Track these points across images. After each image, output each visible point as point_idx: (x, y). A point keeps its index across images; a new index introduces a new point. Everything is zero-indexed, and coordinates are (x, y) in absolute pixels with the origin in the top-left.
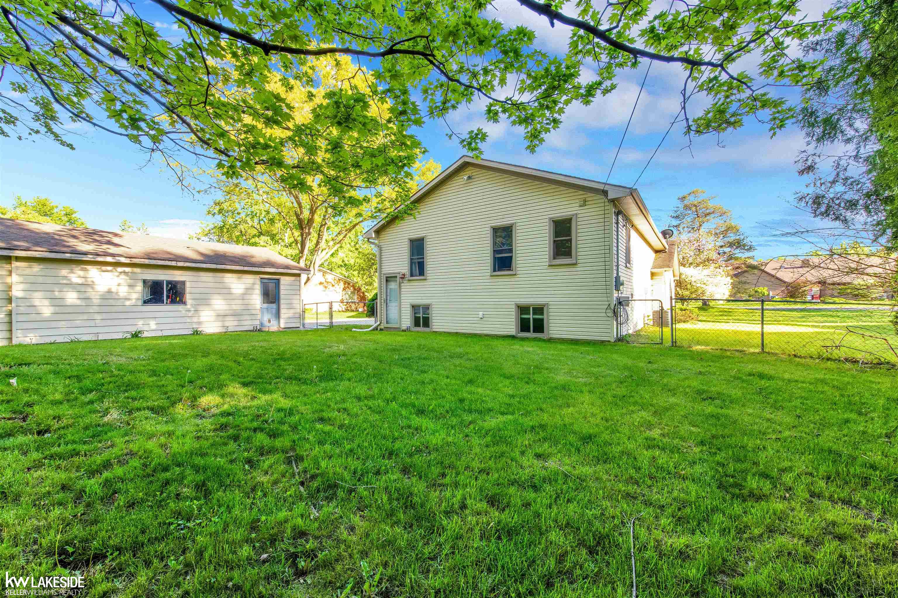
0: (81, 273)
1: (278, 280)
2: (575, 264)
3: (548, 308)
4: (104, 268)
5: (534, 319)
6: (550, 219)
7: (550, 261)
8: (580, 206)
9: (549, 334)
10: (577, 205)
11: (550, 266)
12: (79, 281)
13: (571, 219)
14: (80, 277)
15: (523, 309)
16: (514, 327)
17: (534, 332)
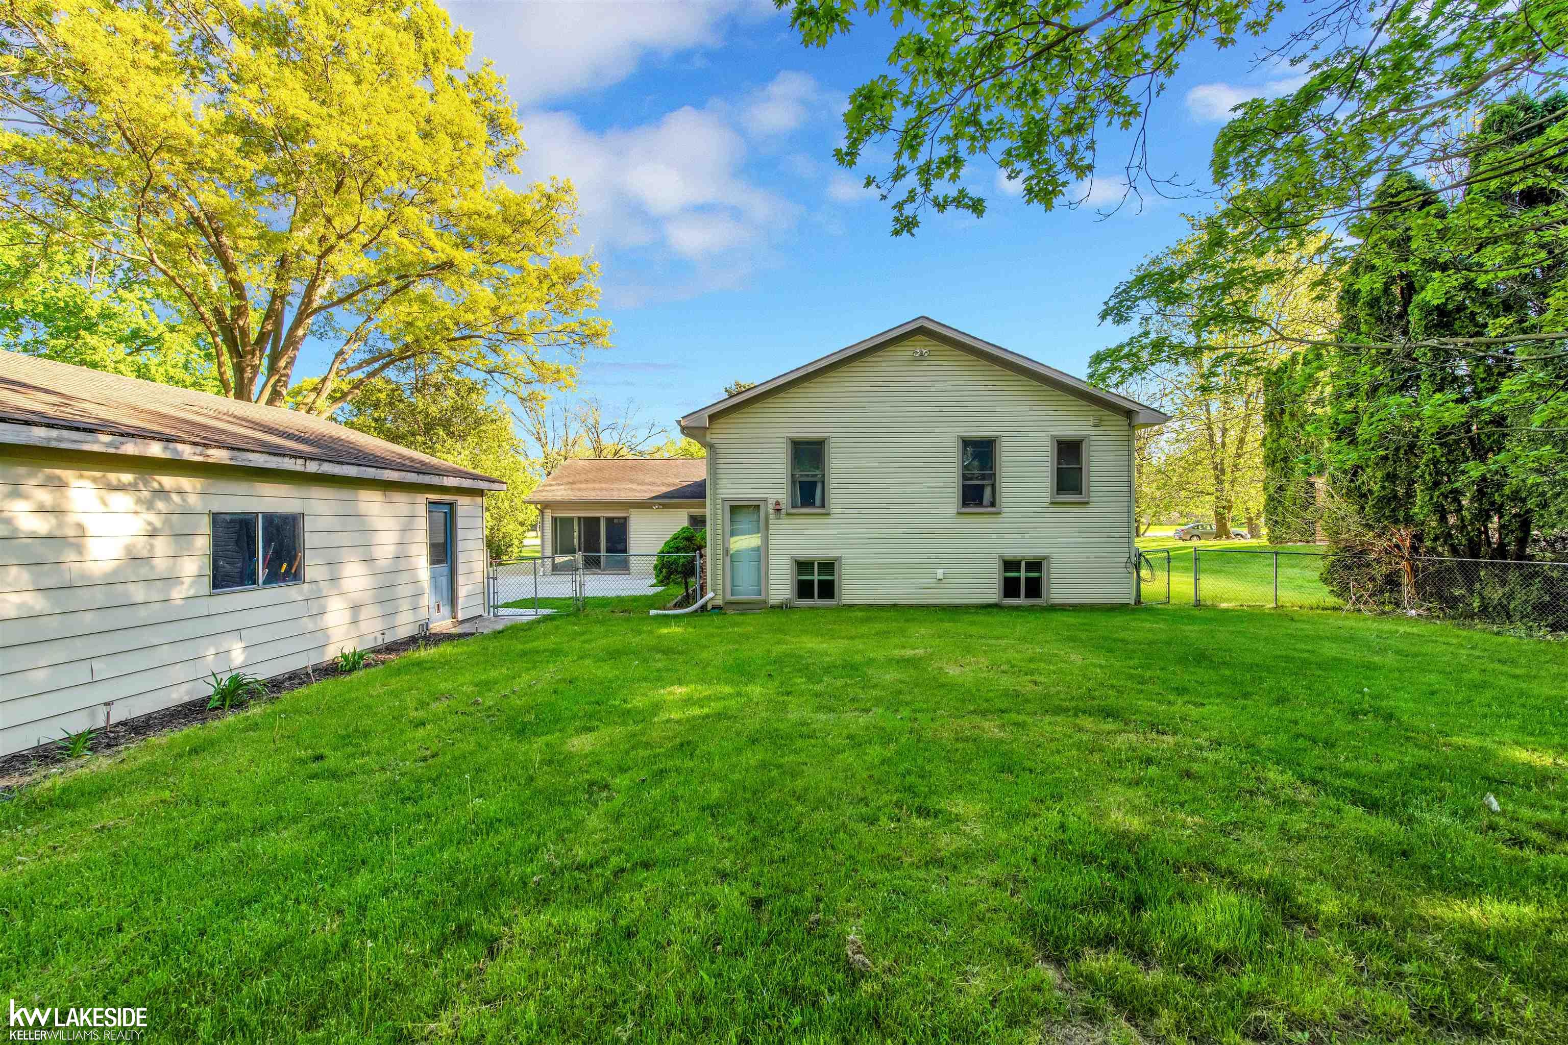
0: (44, 496)
1: (452, 505)
2: (1087, 503)
3: (1049, 564)
4: (113, 477)
5: (1027, 579)
6: (1055, 437)
7: (1052, 496)
8: (1095, 426)
9: (1048, 598)
10: (1091, 423)
11: (1052, 503)
12: (40, 525)
13: (1081, 441)
14: (41, 510)
15: (1010, 565)
16: (996, 591)
17: (1027, 596)
